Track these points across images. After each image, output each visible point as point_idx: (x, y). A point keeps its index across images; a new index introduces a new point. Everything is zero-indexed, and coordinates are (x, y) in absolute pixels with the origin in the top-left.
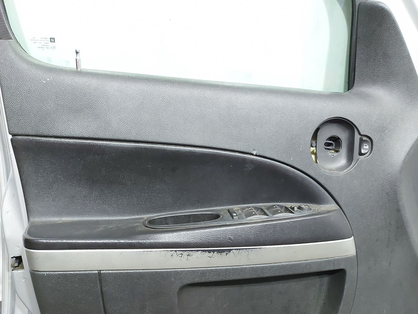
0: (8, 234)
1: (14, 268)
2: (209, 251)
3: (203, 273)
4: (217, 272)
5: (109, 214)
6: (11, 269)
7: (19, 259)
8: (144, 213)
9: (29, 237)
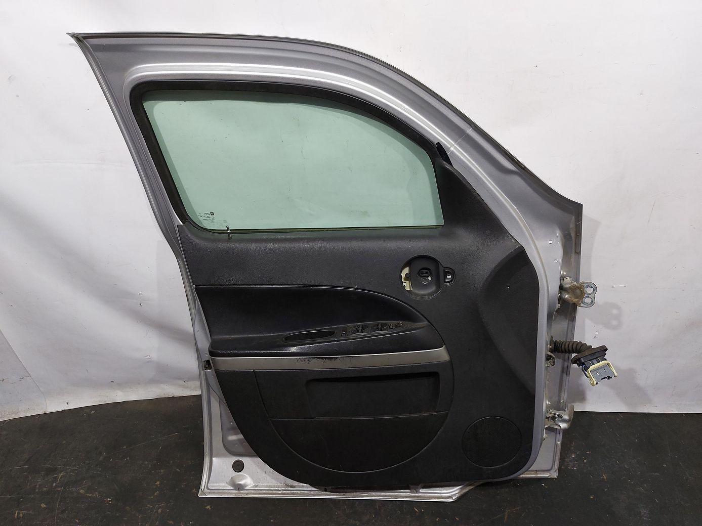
0: (200, 346)
1: (206, 368)
2: (322, 358)
3: (321, 372)
4: (332, 372)
5: (261, 333)
6: (204, 368)
7: (208, 362)
8: (285, 331)
9: (211, 350)
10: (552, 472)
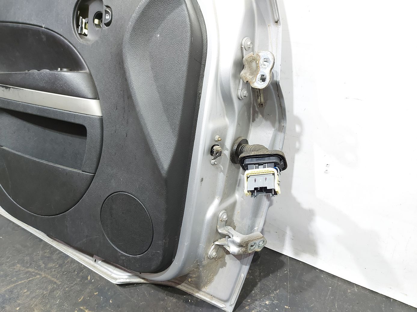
2: (2, 86)
10: (228, 304)
